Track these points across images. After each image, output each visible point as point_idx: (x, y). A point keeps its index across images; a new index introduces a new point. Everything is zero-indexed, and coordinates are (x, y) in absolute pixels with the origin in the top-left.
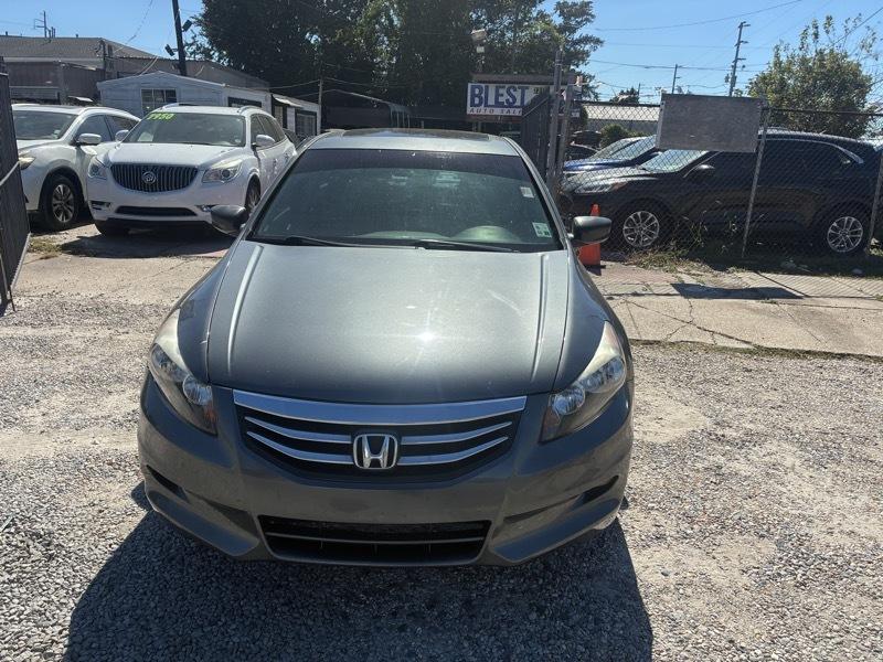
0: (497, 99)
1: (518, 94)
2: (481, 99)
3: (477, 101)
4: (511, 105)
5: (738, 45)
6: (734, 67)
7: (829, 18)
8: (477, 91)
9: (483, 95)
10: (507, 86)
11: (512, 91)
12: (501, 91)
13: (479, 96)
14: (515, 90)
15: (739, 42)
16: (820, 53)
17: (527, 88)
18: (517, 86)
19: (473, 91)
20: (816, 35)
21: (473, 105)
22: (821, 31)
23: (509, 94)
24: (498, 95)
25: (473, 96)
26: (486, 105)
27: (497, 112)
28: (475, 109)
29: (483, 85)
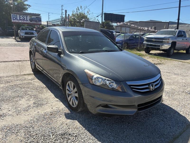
0: (20, 18)
1: (25, 17)
2: (15, 18)
3: (14, 18)
4: (24, 20)
5: (62, 10)
6: (62, 14)
7: (81, 7)
8: (14, 16)
9: (16, 17)
10: (22, 15)
11: (23, 16)
12: (21, 16)
13: (15, 17)
14: (24, 16)
15: (62, 9)
16: (80, 13)
17: (28, 16)
18: (25, 15)
19: (13, 16)
20: (79, 10)
21: (13, 19)
22: (80, 9)
23: (23, 17)
24: (20, 17)
25: (13, 17)
26: (17, 20)
27: (20, 21)
28: (14, 20)
29: (16, 15)
